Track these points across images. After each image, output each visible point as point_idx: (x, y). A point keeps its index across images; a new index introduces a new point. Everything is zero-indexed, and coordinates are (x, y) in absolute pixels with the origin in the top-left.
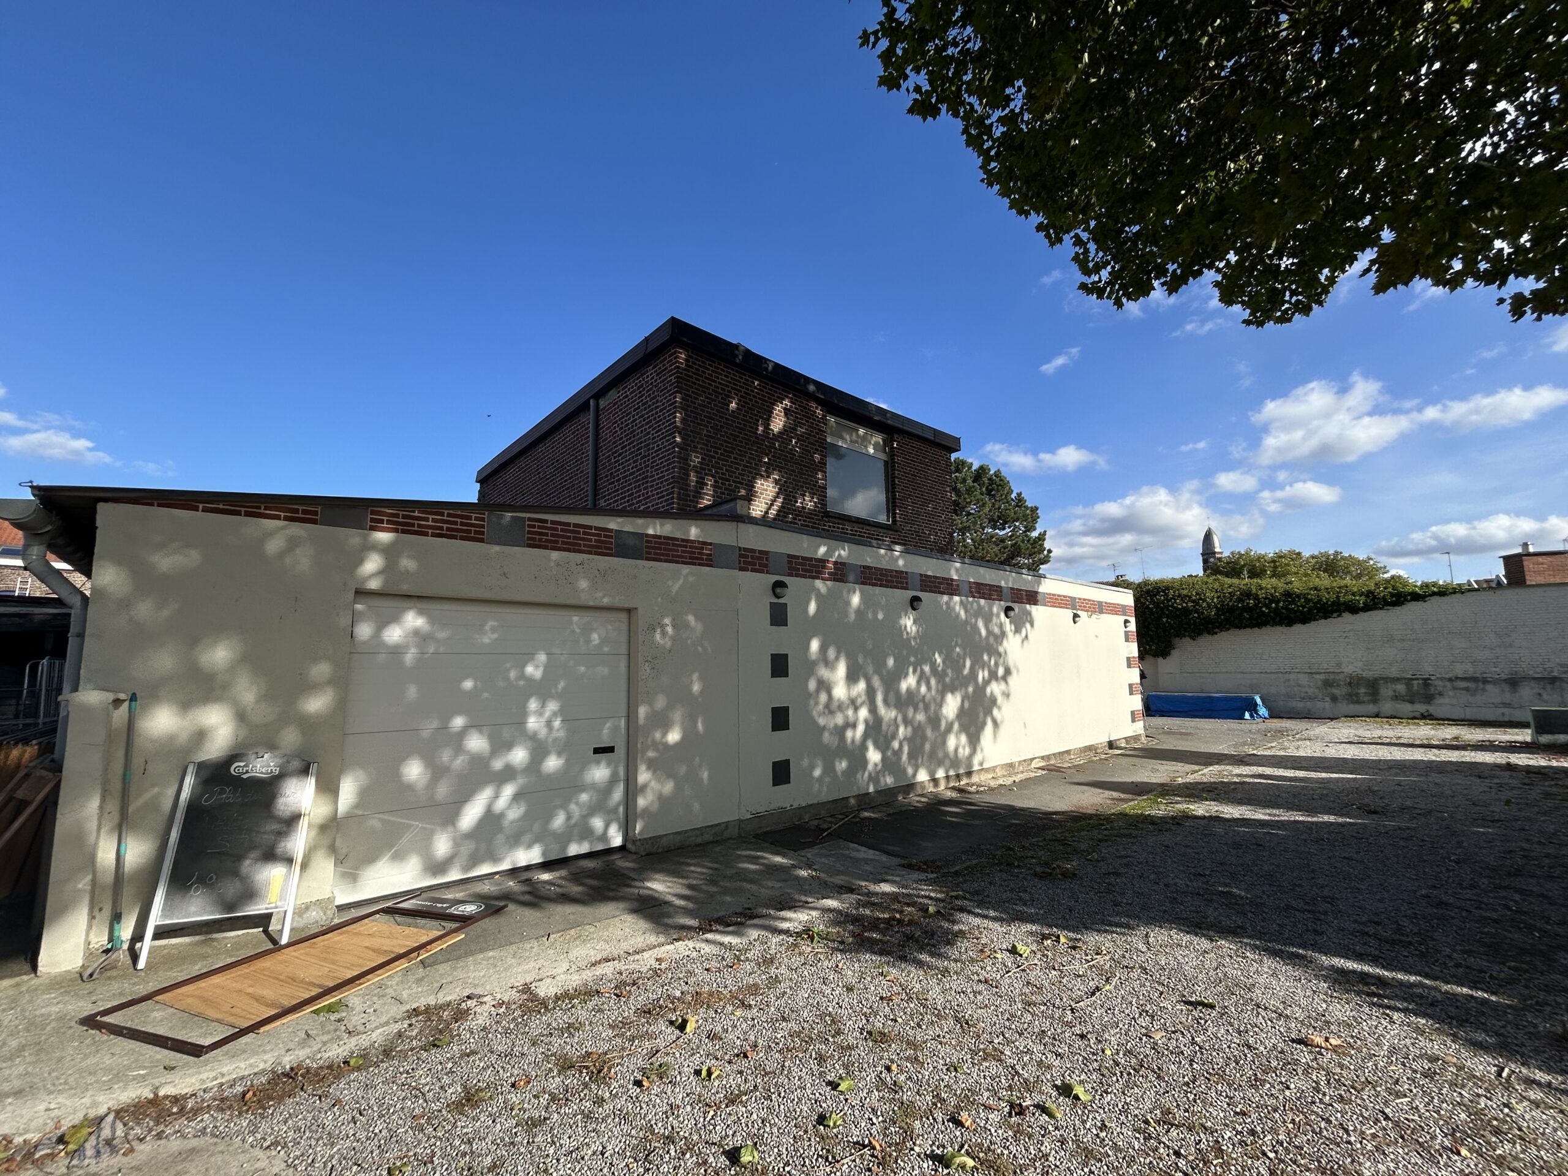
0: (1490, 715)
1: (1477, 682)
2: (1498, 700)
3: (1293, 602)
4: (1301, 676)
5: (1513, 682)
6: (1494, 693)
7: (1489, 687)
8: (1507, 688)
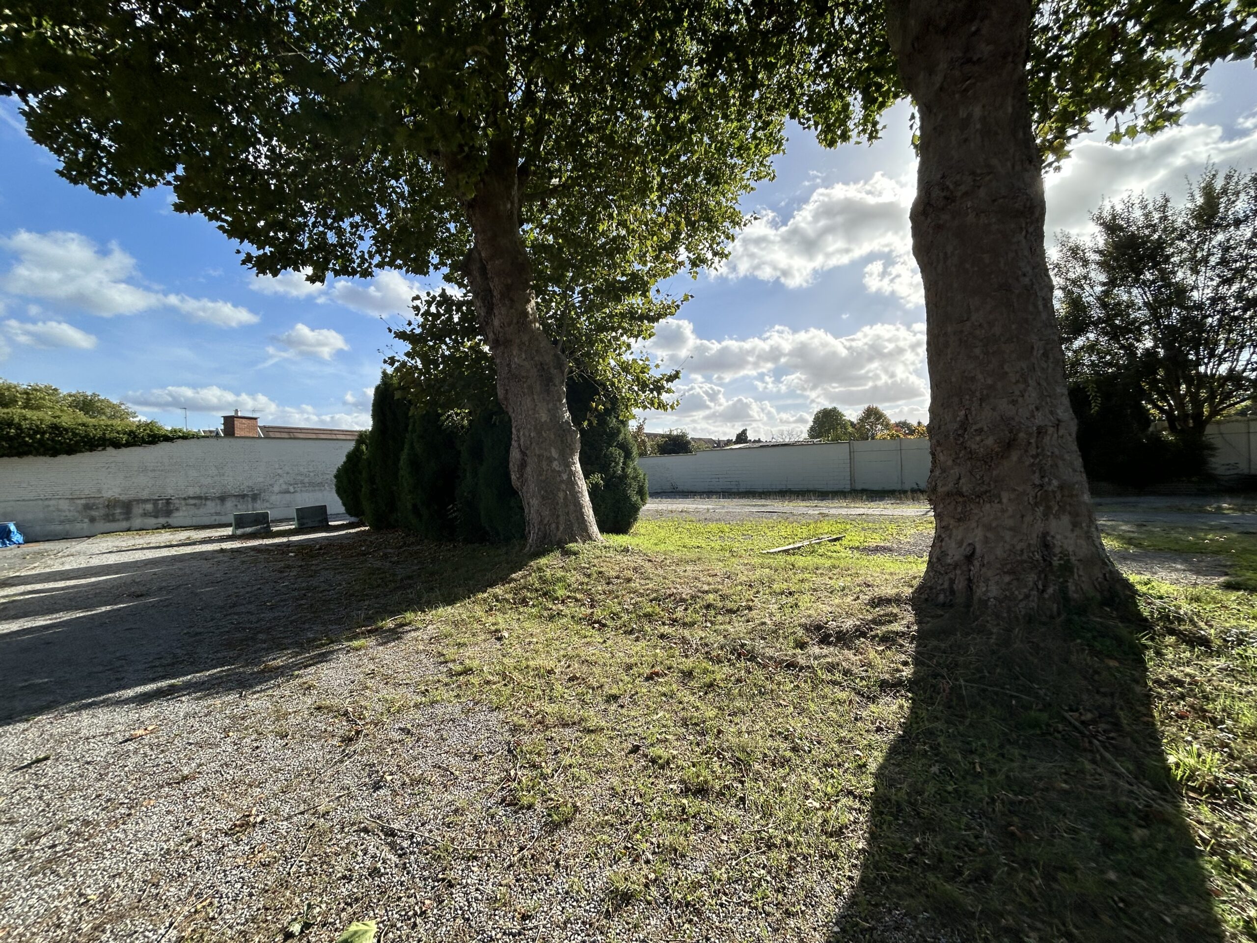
0: (207, 521)
1: (202, 499)
2: (213, 511)
3: (61, 434)
4: (61, 502)
5: (222, 499)
6: (211, 507)
7: (208, 503)
8: (218, 502)
